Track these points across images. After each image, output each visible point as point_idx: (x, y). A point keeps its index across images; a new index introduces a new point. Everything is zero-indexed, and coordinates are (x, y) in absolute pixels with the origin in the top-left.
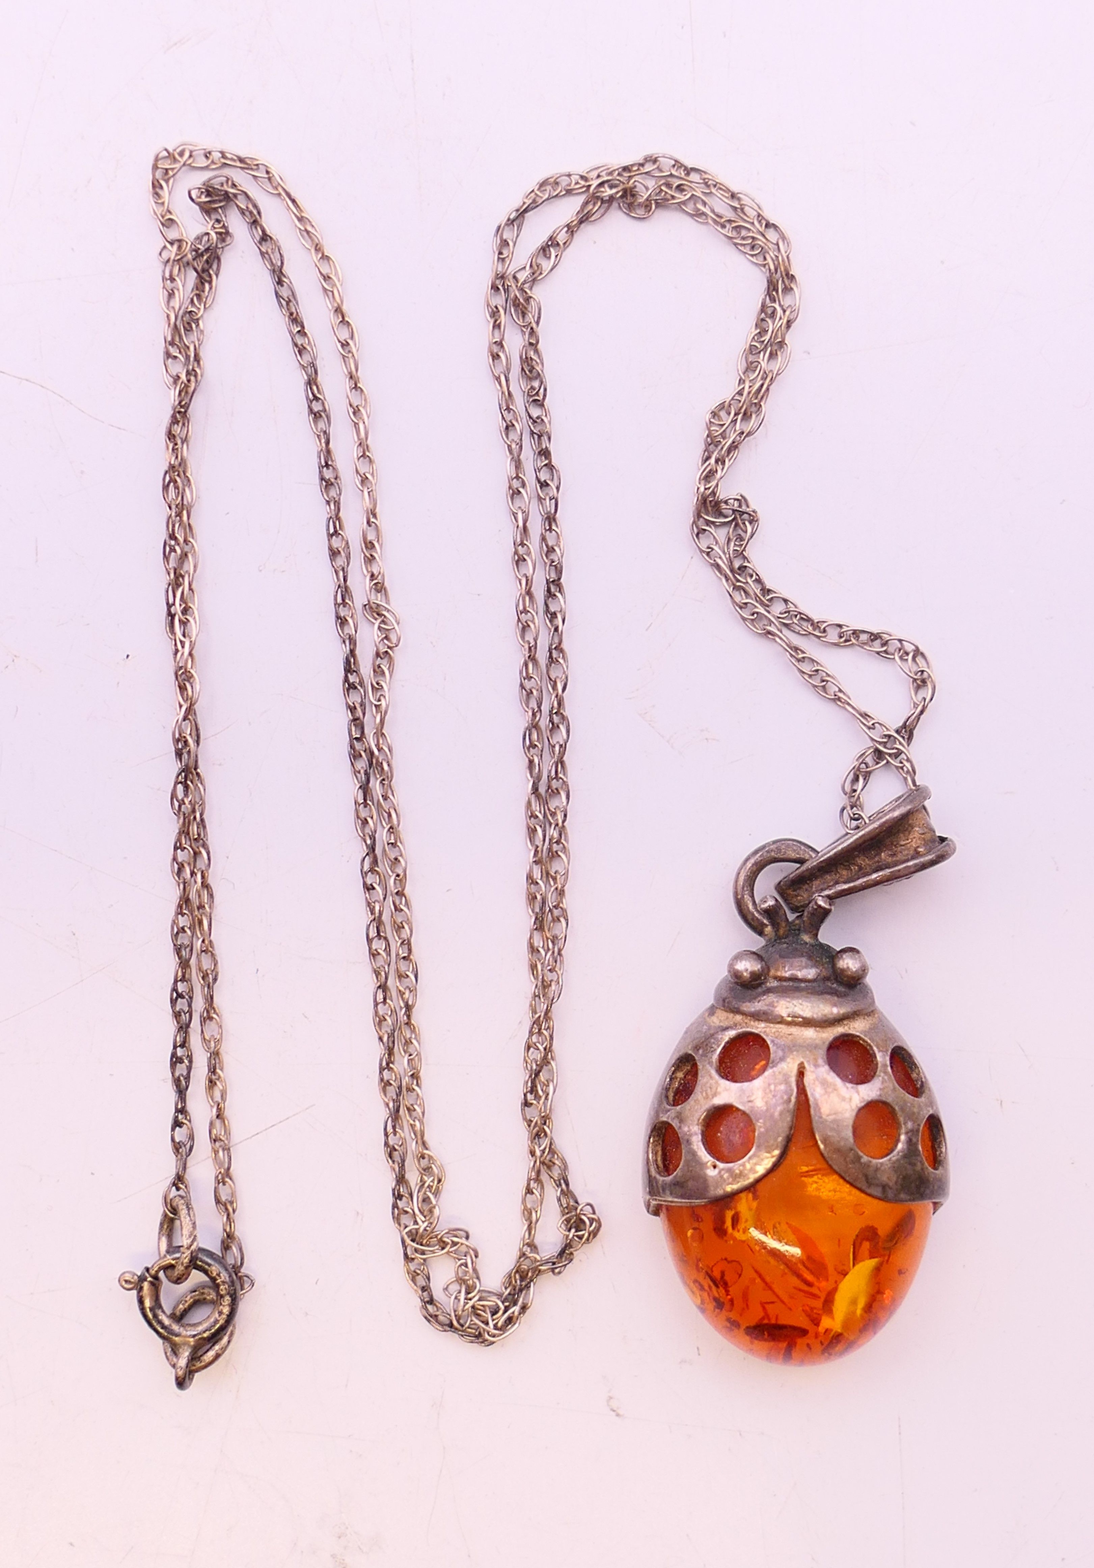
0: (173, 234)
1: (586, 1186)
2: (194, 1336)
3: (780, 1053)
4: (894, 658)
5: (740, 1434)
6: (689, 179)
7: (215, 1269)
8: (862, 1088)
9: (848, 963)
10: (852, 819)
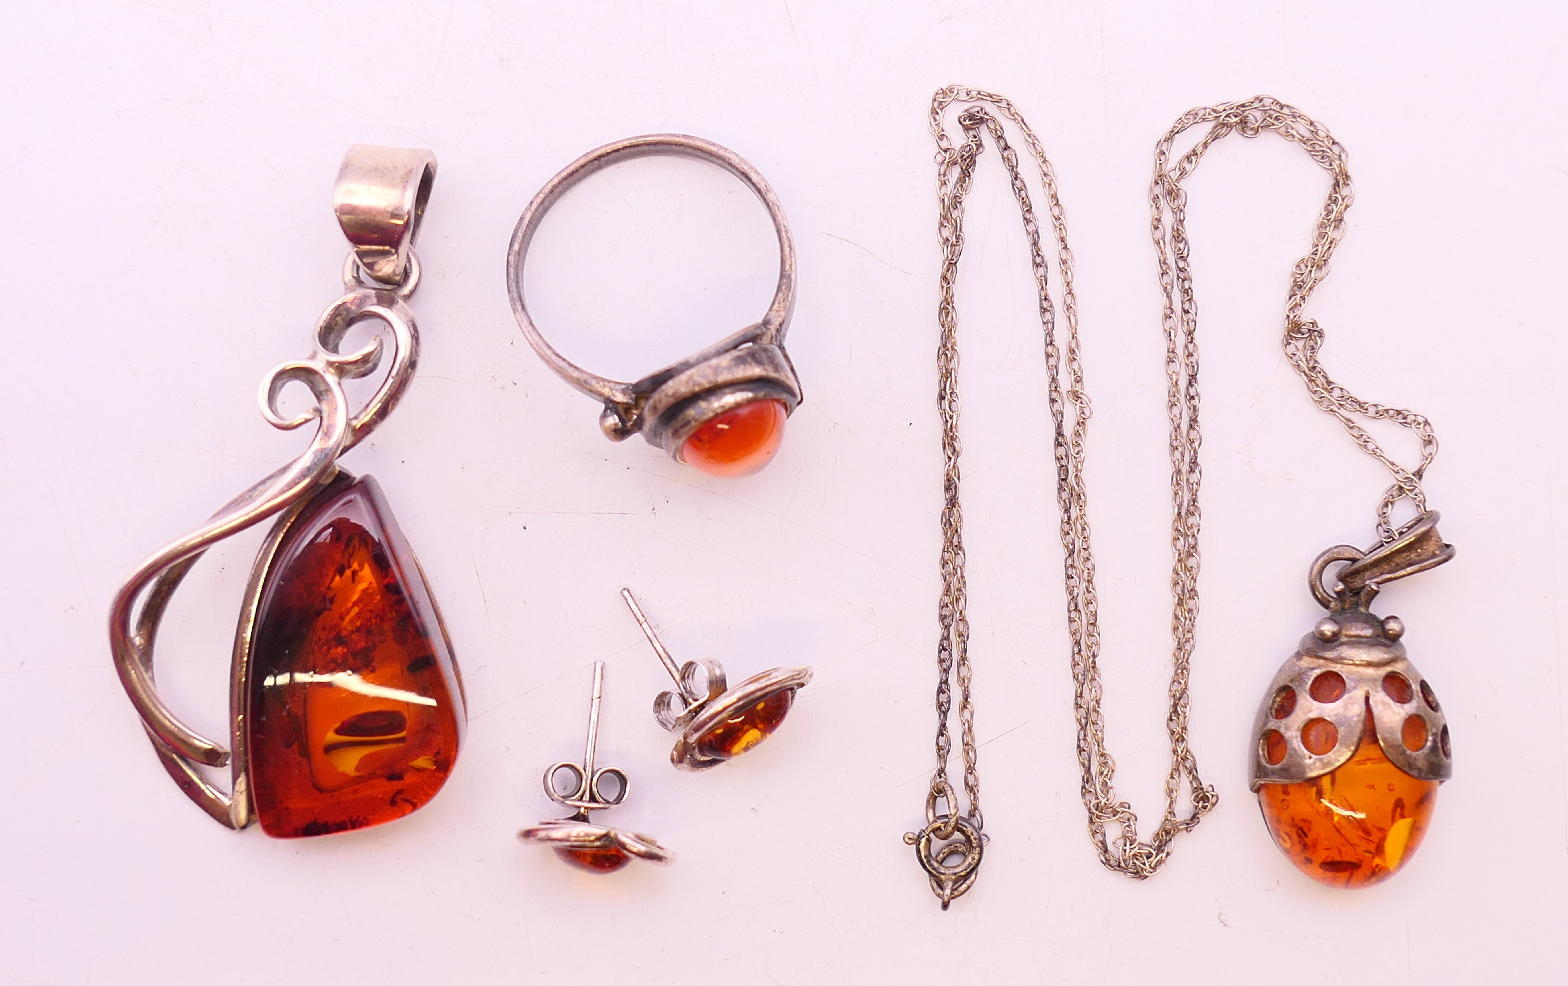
0: (944, 144)
1: (1206, 773)
2: (955, 874)
3: (1353, 684)
4: (1411, 427)
5: (1305, 937)
6: (1282, 111)
7: (970, 830)
8: (1406, 706)
9: (1392, 626)
10: (1385, 531)
